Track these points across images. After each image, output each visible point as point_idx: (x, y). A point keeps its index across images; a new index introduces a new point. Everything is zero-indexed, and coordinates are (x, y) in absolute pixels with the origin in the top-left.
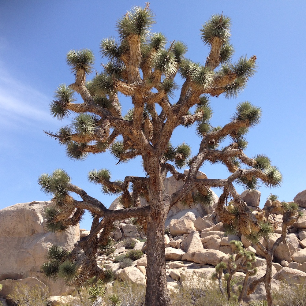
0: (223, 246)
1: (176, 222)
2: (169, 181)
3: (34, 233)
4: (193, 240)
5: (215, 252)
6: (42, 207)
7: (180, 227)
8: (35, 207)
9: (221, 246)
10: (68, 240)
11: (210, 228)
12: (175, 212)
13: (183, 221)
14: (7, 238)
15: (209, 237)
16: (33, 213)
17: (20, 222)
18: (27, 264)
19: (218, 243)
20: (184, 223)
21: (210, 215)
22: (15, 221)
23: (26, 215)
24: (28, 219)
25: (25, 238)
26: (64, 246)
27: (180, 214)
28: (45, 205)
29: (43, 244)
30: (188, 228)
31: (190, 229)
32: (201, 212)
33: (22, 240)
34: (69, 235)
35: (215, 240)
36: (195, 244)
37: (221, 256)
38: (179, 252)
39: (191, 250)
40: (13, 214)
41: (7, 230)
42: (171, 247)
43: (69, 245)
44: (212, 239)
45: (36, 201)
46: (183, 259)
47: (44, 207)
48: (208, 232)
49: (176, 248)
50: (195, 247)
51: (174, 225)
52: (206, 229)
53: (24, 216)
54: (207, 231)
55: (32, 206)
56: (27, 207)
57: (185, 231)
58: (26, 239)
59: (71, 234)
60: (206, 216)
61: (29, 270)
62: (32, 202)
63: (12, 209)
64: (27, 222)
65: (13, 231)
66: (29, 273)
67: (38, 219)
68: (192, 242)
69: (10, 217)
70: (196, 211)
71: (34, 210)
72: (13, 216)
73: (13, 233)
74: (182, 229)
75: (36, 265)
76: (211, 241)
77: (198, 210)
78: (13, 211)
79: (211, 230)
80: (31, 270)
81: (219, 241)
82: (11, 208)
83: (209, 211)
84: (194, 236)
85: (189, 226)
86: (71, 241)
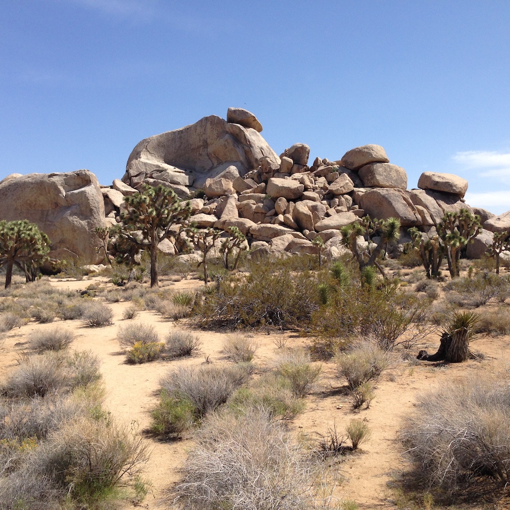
0: (257, 213)
1: (212, 182)
2: (209, 122)
3: (58, 206)
4: (228, 205)
5: (244, 222)
6: (63, 179)
7: (216, 188)
8: (54, 179)
9: (255, 212)
10: (93, 214)
11: (251, 190)
12: (216, 164)
13: (220, 181)
14: (28, 210)
15: (245, 202)
16: (54, 186)
17: (41, 195)
18: (55, 236)
19: (252, 210)
20: (221, 183)
21: (255, 171)
22: (35, 193)
23: (47, 188)
24: (49, 191)
25: (48, 210)
26: (91, 220)
27: (221, 167)
28: (65, 177)
29: (69, 217)
30: (226, 189)
31: (228, 191)
32: (246, 165)
33: (45, 213)
34: (94, 209)
35: (250, 206)
36: (229, 210)
37: (249, 225)
38: (212, 218)
39: (224, 217)
40: (32, 186)
41: (28, 202)
42: (203, 214)
43: (95, 218)
44: (248, 204)
45: (55, 173)
46: (215, 226)
47: (64, 179)
48: (247, 195)
49: (209, 214)
50: (228, 214)
51: (210, 185)
52: (245, 191)
53: (45, 188)
54: (246, 193)
55: (52, 178)
56: (46, 179)
57: (223, 193)
58: (50, 212)
59: (96, 208)
60: (251, 172)
61: (58, 241)
62: (51, 174)
63: (30, 180)
64: (49, 195)
65: (34, 203)
66: (58, 245)
67: (60, 192)
68: (226, 208)
69: (29, 189)
70: (240, 164)
71: (54, 183)
72: (32, 188)
73: (35, 205)
74: (219, 191)
75: (65, 237)
76: (246, 207)
77: (242, 163)
78: (32, 183)
79: (251, 192)
80: (60, 242)
81: (254, 207)
82: (28, 179)
83: (255, 165)
84: (228, 201)
85: (228, 187)
86: (97, 215)
